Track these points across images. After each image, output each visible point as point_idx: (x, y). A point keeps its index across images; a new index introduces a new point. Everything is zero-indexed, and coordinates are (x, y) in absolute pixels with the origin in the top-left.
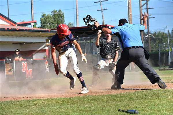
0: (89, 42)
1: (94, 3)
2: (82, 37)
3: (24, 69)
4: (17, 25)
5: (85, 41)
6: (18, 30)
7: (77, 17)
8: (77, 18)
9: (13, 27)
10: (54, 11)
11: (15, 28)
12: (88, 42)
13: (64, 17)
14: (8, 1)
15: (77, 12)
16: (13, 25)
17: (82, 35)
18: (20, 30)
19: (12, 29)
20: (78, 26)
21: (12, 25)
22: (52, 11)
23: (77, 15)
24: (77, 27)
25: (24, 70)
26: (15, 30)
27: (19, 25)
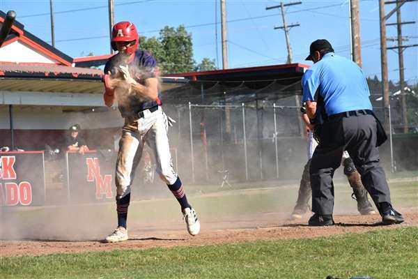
0: (253, 106)
1: (267, 9)
2: (237, 93)
3: (90, 175)
4: (74, 65)
5: (243, 104)
6: (76, 76)
7: (224, 44)
8: (225, 46)
9: (64, 70)
10: (167, 29)
11: (69, 72)
12: (252, 108)
13: (191, 44)
14: (51, 3)
15: (225, 33)
16: (65, 65)
17: (236, 89)
18: (81, 77)
19: (61, 74)
20: (226, 68)
21: (62, 64)
22: (162, 31)
23: (225, 39)
24: (224, 70)
25: (91, 178)
26: (68, 77)
27: (79, 64)
